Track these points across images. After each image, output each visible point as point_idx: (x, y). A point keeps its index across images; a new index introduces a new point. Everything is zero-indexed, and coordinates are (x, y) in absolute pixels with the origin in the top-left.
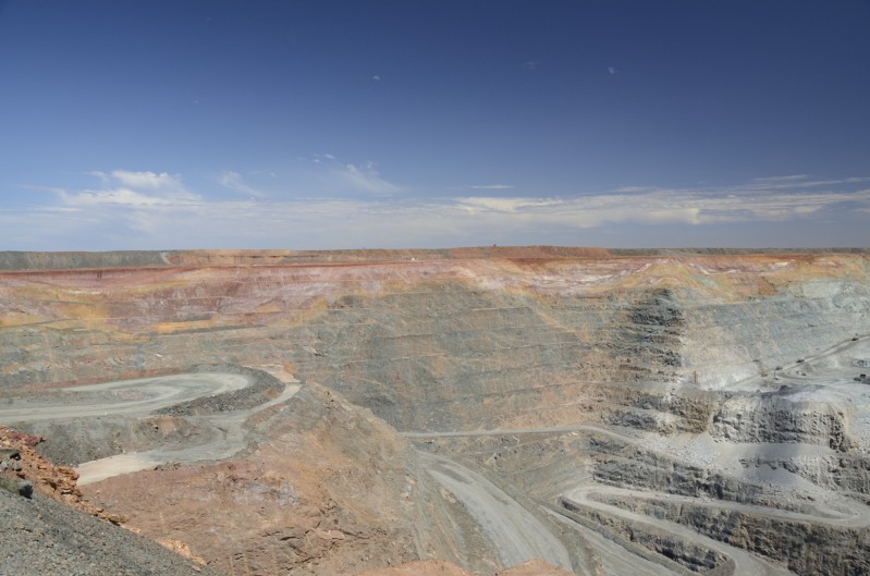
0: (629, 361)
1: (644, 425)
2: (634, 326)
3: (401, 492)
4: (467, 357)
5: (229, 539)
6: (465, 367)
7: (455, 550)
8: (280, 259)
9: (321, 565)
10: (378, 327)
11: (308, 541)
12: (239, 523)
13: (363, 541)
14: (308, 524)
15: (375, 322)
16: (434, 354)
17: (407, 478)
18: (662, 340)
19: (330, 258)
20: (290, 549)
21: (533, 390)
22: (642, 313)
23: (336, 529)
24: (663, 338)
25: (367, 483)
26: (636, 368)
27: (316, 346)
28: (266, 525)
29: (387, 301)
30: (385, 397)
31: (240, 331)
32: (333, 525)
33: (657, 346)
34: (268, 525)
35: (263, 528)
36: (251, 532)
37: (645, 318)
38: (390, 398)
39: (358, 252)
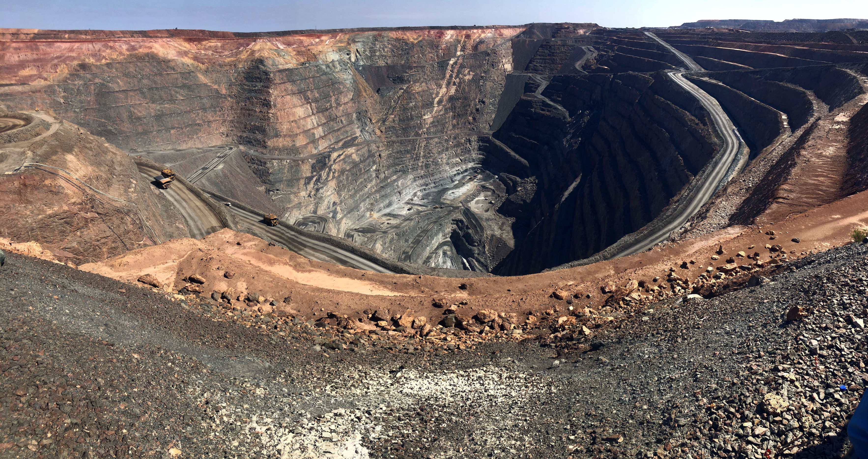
0: (245, 105)
1: (254, 143)
2: (247, 83)
3: (129, 188)
4: (160, 104)
5: (27, 221)
6: (159, 111)
7: (161, 220)
8: (32, 35)
9: (85, 233)
10: (103, 84)
11: (75, 220)
12: (32, 212)
13: (109, 218)
14: (75, 209)
15: (101, 81)
16: (139, 102)
17: (132, 180)
18: (260, 91)
19: (67, 36)
20: (65, 225)
21: (196, 125)
22: (250, 75)
23: (92, 211)
24: (261, 90)
25: (108, 183)
26: (249, 110)
27: (63, 97)
28: (49, 212)
29: (108, 67)
30: (110, 130)
31: (11, 87)
32: (91, 209)
33: (258, 95)
34: (51, 212)
35: (48, 213)
36: (40, 217)
37: (252, 78)
38: (114, 131)
39: (86, 32)
